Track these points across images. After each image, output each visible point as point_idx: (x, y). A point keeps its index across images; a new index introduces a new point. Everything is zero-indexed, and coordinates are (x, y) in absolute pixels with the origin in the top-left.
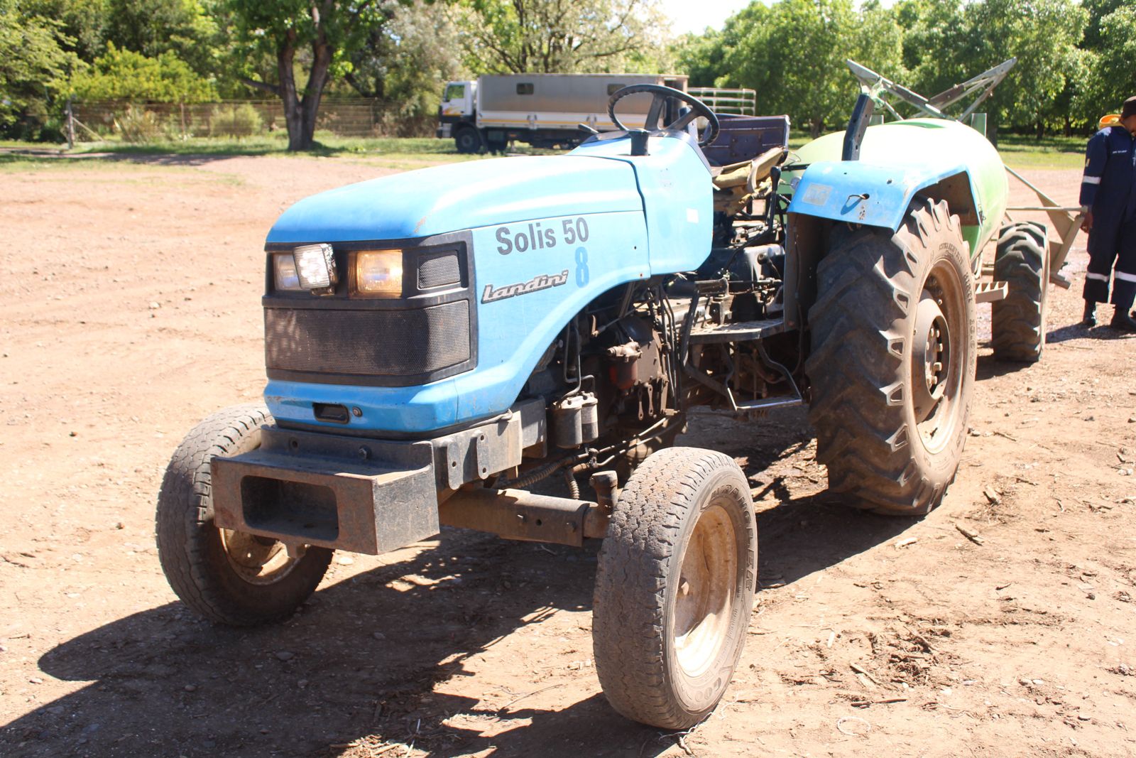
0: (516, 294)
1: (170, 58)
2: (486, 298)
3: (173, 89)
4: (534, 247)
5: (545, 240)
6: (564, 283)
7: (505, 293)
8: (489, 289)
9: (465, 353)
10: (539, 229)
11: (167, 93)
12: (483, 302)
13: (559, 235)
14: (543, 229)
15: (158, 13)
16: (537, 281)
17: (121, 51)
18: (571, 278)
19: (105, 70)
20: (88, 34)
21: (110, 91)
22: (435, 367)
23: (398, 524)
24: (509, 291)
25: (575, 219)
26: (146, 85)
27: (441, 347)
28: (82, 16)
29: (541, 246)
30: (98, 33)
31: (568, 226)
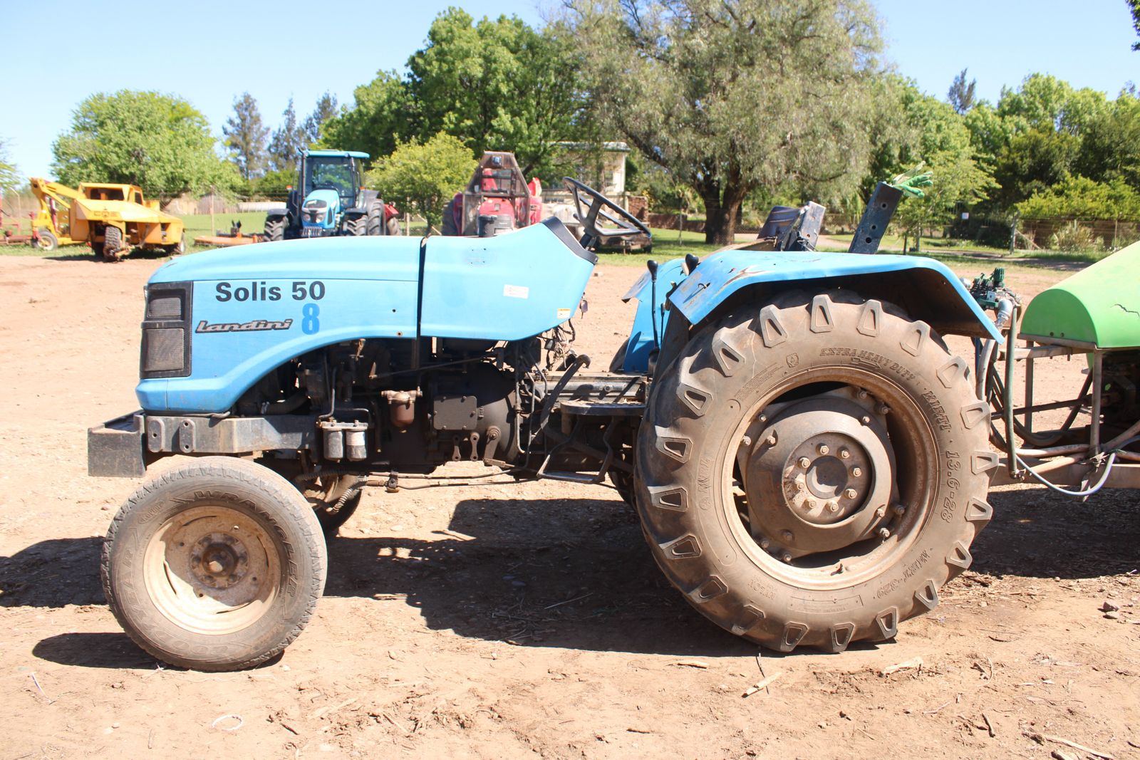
0: (231, 329)
1: (1119, 183)
2: (200, 329)
3: (1114, 208)
4: (254, 298)
5: (268, 294)
6: (287, 328)
7: (219, 328)
8: (203, 324)
9: (180, 364)
10: (263, 286)
11: (1108, 211)
12: (197, 332)
13: (286, 291)
14: (268, 287)
15: (1122, 146)
16: (255, 324)
17: (1077, 178)
18: (297, 325)
19: (1059, 193)
20: (1059, 164)
21: (1058, 210)
22: (151, 369)
23: (107, 462)
24: (223, 327)
25: (309, 283)
26: (1090, 205)
27: (157, 357)
28: (1057, 150)
29: (263, 298)
30: (1068, 164)
31: (298, 287)
